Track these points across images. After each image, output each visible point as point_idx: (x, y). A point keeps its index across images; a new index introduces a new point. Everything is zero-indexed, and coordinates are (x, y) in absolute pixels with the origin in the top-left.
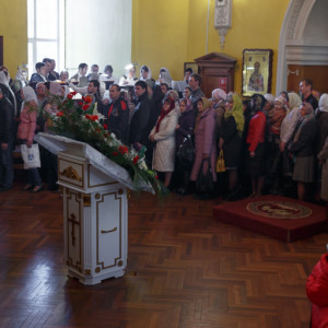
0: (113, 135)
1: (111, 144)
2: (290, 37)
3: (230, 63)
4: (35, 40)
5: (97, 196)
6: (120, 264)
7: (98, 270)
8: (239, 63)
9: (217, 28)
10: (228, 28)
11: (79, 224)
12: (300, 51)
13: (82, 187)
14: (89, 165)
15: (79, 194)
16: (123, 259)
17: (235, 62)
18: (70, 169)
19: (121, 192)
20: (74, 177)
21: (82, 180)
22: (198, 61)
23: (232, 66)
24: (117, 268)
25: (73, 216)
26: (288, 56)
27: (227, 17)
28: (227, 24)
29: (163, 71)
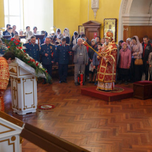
0: (28, 55)
1: (27, 58)
2: (124, 12)
3: (98, 25)
4: (9, 16)
5: (23, 79)
6: (34, 107)
7: (24, 109)
8: (103, 25)
9: (93, 9)
10: (98, 9)
11: (17, 90)
12: (128, 19)
13: (17, 75)
14: (19, 67)
15: (16, 79)
16: (35, 105)
17: (100, 25)
18: (12, 69)
19: (33, 78)
20: (14, 72)
21: (17, 73)
22: (84, 25)
23: (99, 27)
24: (32, 109)
25: (14, 87)
26: (123, 22)
27: (97, 3)
28: (97, 7)
29: (66, 29)
